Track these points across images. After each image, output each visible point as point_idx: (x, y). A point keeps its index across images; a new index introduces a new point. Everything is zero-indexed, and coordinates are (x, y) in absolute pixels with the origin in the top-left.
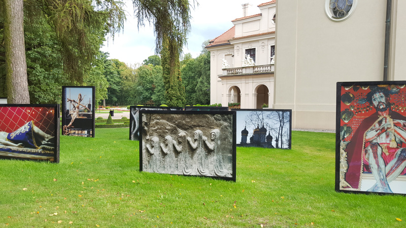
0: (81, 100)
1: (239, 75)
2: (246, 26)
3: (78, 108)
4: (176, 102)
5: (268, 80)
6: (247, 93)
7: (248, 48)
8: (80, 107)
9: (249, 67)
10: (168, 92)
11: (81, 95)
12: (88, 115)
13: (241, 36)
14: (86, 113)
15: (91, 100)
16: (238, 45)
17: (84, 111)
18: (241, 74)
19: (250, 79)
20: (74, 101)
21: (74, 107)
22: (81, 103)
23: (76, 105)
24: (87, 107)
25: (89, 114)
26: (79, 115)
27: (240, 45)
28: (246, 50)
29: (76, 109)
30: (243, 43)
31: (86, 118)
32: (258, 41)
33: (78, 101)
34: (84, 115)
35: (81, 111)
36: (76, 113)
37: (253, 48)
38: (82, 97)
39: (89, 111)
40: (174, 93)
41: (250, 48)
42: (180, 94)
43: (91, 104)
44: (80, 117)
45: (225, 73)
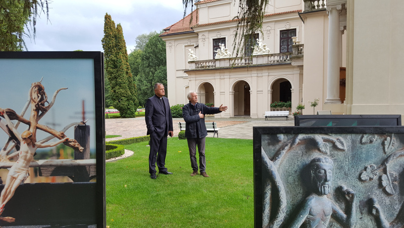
0: (41, 109)
1: (212, 69)
2: (212, 10)
3: (31, 140)
4: (126, 103)
5: (249, 75)
6: (222, 91)
7: (216, 38)
8: (40, 136)
9: (224, 59)
10: (115, 91)
11: (40, 90)
12: (77, 172)
13: (207, 23)
14: (68, 161)
15: (91, 107)
16: (203, 33)
17: (58, 155)
18: (214, 68)
19: (226, 74)
20: (12, 115)
21: (13, 137)
22: (42, 122)
23: (21, 131)
24: (70, 135)
25: (83, 167)
26: (38, 171)
27: (206, 34)
28: (214, 40)
29: (24, 146)
30: (209, 31)
31: (66, 180)
32: (228, 28)
33: (30, 115)
34: (59, 170)
35: (44, 156)
36: (20, 163)
37: (222, 37)
38: (50, 96)
39: (79, 155)
40: (123, 91)
41: (219, 37)
42: (131, 92)
43: (91, 123)
44: (43, 180)
45: (193, 67)
